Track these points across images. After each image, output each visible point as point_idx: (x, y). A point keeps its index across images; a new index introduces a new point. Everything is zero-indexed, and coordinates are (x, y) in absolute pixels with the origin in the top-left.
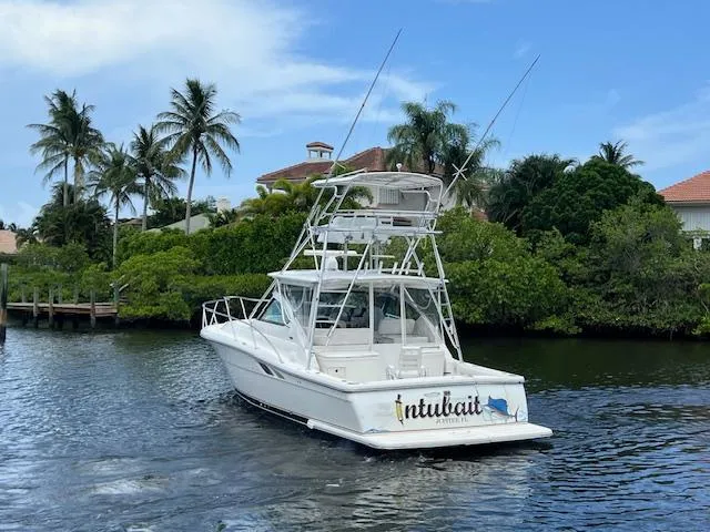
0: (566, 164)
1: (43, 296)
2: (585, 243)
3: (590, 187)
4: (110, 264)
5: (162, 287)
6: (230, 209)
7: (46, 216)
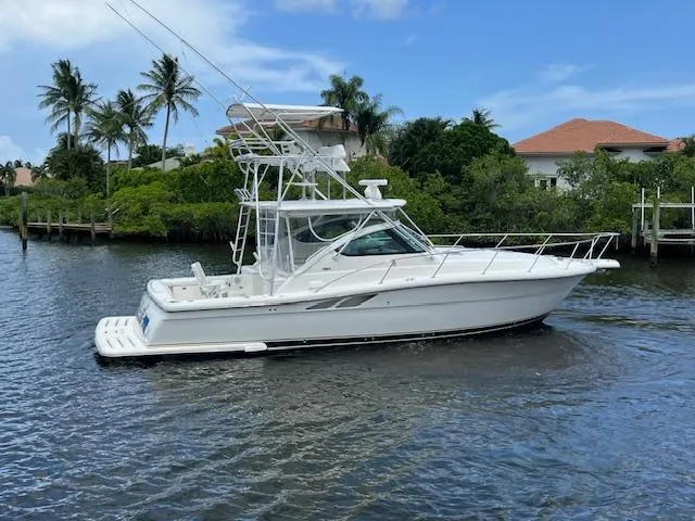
0: (445, 124)
1: (55, 217)
2: (458, 183)
3: (464, 142)
4: (105, 194)
5: (145, 211)
6: (195, 153)
7: (54, 156)
